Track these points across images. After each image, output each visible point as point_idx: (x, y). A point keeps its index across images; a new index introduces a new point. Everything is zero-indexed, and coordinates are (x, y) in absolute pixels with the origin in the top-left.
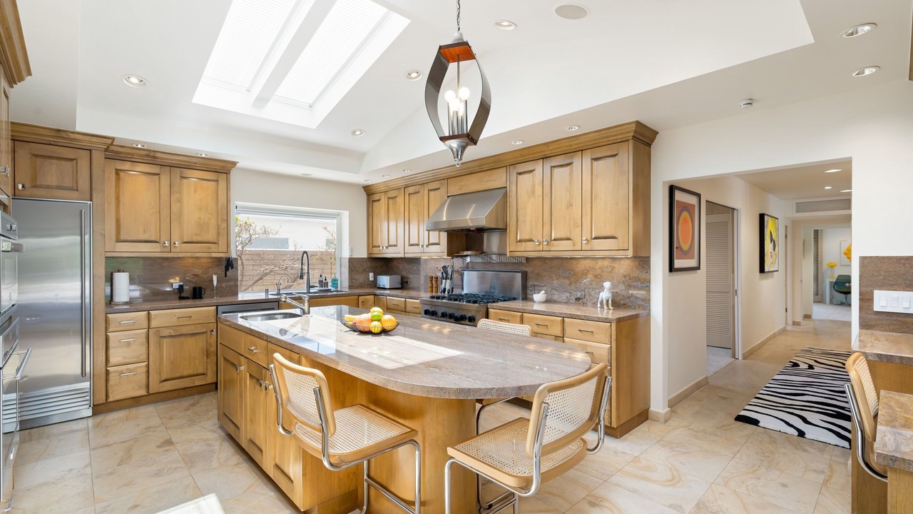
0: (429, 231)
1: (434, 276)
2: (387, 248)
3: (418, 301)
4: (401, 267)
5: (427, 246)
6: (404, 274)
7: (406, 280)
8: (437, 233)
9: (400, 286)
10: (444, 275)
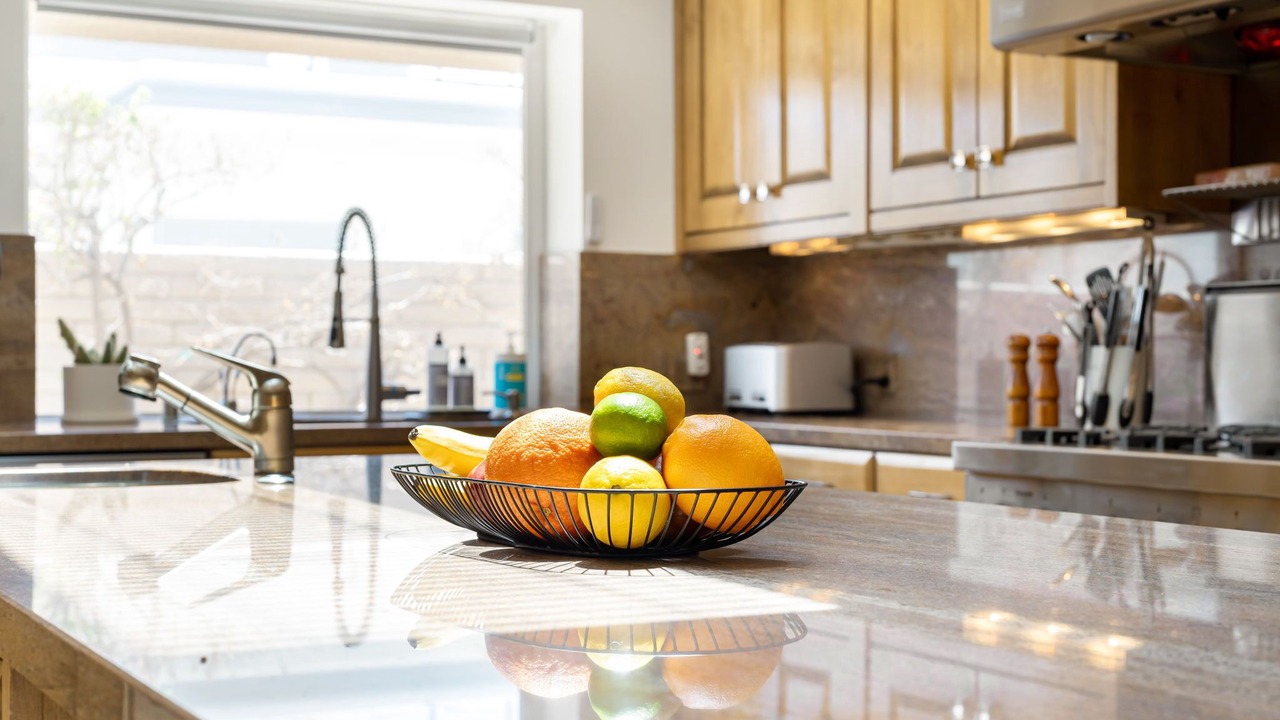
0: (1006, 48)
1: (1035, 333)
2: (775, 191)
3: (946, 464)
4: (851, 300)
5: (997, 159)
6: (870, 338)
7: (876, 372)
8: (1055, 65)
9: (846, 402)
10: (1100, 322)
